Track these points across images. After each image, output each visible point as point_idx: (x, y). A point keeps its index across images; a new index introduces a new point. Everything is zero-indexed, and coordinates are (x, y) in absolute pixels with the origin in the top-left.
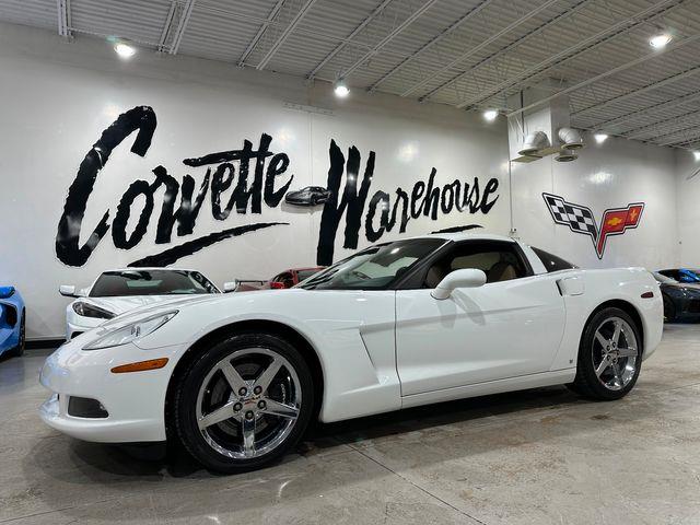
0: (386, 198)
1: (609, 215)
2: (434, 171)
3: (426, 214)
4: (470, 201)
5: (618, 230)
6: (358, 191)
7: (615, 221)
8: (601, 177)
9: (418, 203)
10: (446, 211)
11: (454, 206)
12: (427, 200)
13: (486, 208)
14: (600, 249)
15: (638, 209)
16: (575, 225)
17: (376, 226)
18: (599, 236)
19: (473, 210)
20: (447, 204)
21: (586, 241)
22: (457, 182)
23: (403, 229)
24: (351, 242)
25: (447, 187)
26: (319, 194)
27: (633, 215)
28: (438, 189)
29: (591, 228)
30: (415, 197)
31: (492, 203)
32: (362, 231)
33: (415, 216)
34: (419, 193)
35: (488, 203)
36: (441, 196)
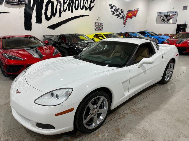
0: (52, 3)
1: (129, 12)
3: (69, 10)
4: (85, 6)
7: (130, 14)
9: (66, 5)
10: (76, 9)
11: (79, 7)
12: (69, 4)
13: (90, 8)
14: (125, 23)
15: (137, 11)
16: (118, 16)
17: (49, 14)
18: (125, 19)
19: (86, 9)
20: (77, 6)
21: (121, 21)
23: (60, 16)
24: (39, 21)
27: (135, 13)
28: (73, 0)
29: (123, 17)
30: (64, 3)
31: (93, 7)
32: (43, 16)
33: (65, 11)
34: (65, 2)
35: (91, 7)
36: (74, 3)
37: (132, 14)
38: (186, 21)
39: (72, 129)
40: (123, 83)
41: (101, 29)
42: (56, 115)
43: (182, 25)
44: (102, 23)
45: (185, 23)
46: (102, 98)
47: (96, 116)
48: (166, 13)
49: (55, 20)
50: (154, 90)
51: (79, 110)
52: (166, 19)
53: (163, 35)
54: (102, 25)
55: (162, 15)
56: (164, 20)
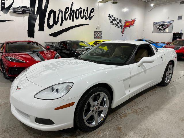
0: (55, 12)
1: (126, 22)
2: (73, 3)
3: (70, 19)
4: (85, 15)
5: (128, 27)
6: (43, 9)
7: (128, 24)
8: (125, 10)
9: (67, 15)
10: (77, 18)
11: (80, 17)
12: (70, 14)
13: (90, 18)
14: (123, 32)
15: (134, 20)
16: (117, 25)
17: (51, 23)
18: (123, 28)
19: (86, 19)
20: (77, 16)
21: (119, 30)
22: (81, 8)
23: (61, 25)
24: (41, 29)
25: (77, 10)
26: (26, 9)
27: (133, 22)
28: (74, 10)
29: (121, 26)
30: (66, 13)
31: (92, 17)
32: (46, 25)
33: (66, 20)
34: (67, 11)
35: (91, 16)
36: (75, 13)
37: (130, 23)
38: (181, 30)
39: (72, 126)
40: (124, 81)
41: (100, 37)
42: (56, 109)
43: (177, 34)
44: (101, 32)
45: (181, 32)
46: (103, 95)
47: (97, 114)
48: (162, 23)
49: (57, 28)
50: (154, 92)
51: (80, 104)
52: (162, 28)
53: (160, 43)
54: (101, 34)
55: (158, 24)
56: (160, 29)
